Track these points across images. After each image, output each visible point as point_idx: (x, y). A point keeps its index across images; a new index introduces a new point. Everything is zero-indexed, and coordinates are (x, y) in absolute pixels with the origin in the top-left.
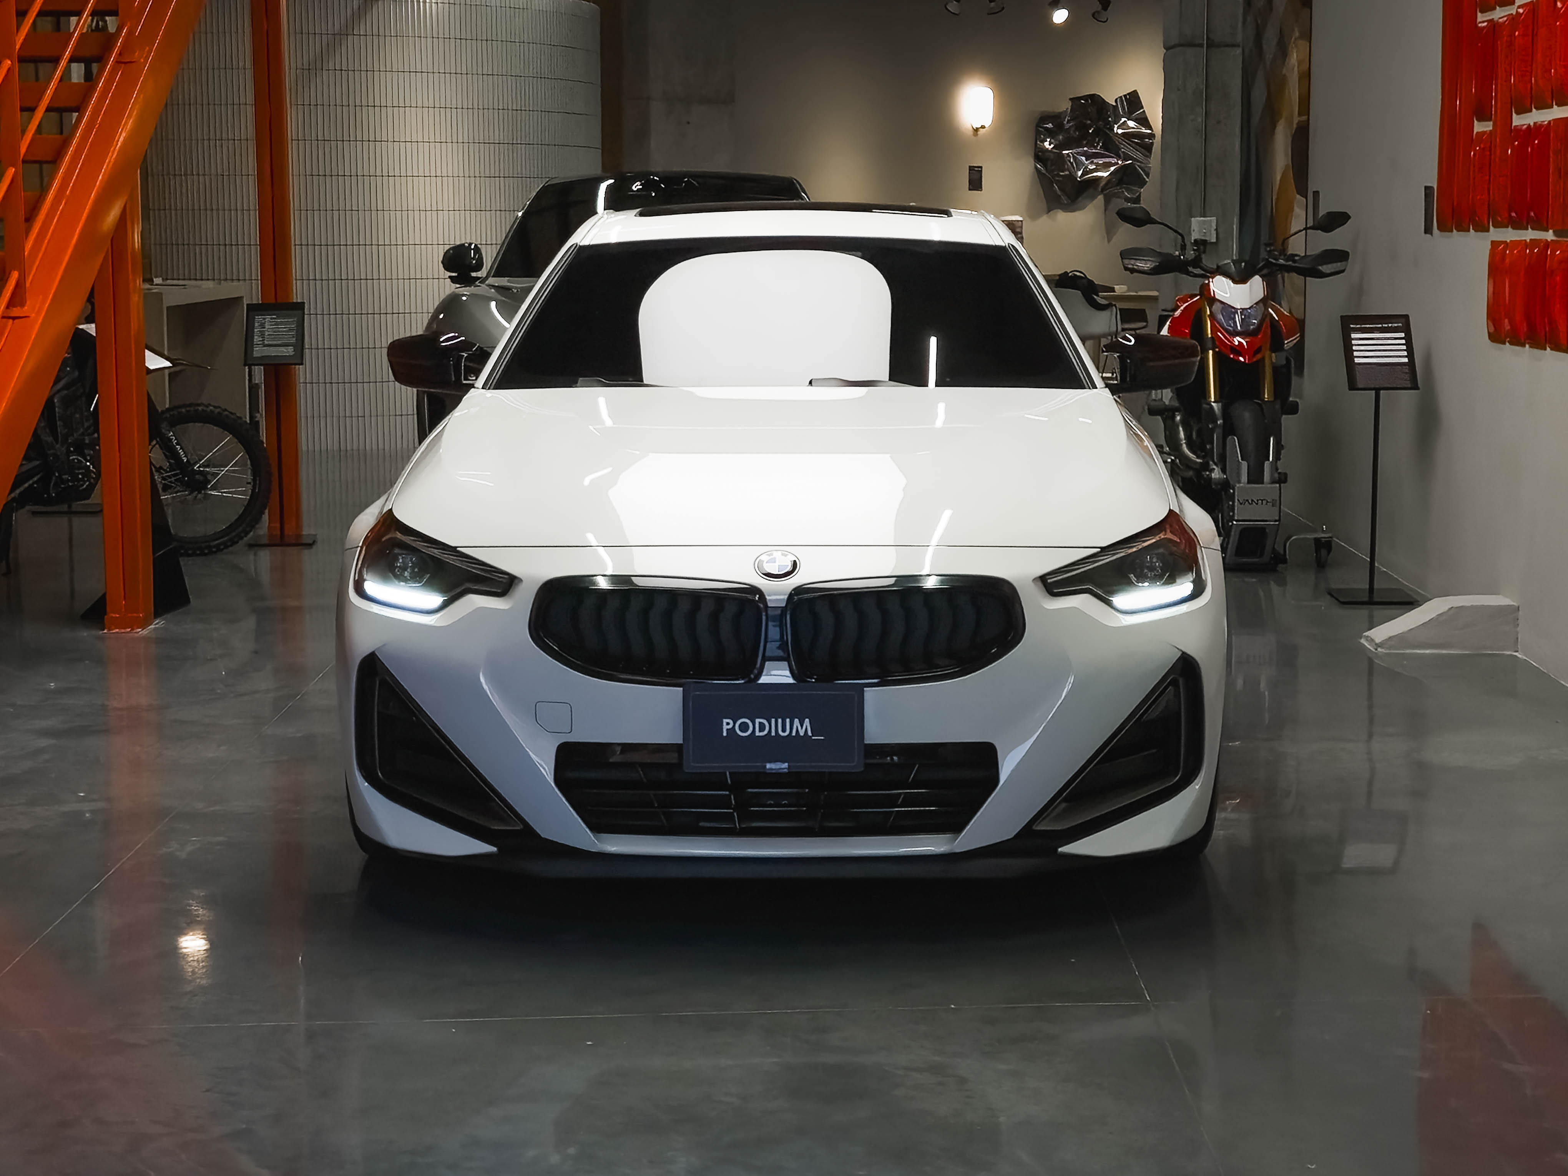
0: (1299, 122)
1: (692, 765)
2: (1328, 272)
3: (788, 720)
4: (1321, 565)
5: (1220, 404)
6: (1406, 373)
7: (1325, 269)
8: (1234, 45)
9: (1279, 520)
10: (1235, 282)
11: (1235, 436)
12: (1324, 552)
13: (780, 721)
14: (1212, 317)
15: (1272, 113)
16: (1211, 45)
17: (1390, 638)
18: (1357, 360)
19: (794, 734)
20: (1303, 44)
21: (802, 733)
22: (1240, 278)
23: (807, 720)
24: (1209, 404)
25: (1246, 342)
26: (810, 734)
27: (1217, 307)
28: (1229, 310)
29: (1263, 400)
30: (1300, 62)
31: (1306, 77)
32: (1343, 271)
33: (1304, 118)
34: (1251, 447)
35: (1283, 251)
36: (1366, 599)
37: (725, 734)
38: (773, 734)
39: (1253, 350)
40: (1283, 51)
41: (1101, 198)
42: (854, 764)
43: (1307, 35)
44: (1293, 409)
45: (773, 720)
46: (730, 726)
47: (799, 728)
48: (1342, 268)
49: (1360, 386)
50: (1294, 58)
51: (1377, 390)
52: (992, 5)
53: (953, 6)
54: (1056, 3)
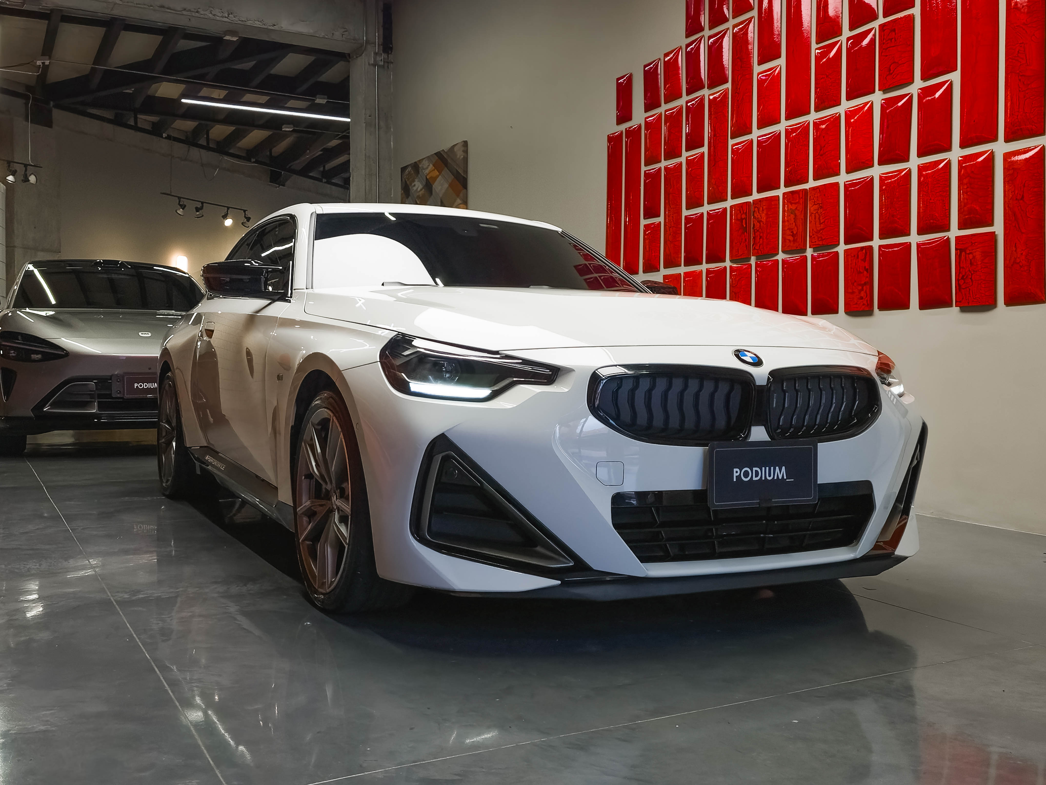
1: (715, 503)
3: (772, 468)
13: (767, 468)
19: (775, 478)
21: (780, 478)
23: (784, 468)
26: (785, 478)
37: (735, 480)
38: (763, 479)
42: (811, 499)
45: (763, 468)
46: (738, 474)
47: (779, 474)
52: (198, 213)
53: (180, 211)
54: (225, 217)
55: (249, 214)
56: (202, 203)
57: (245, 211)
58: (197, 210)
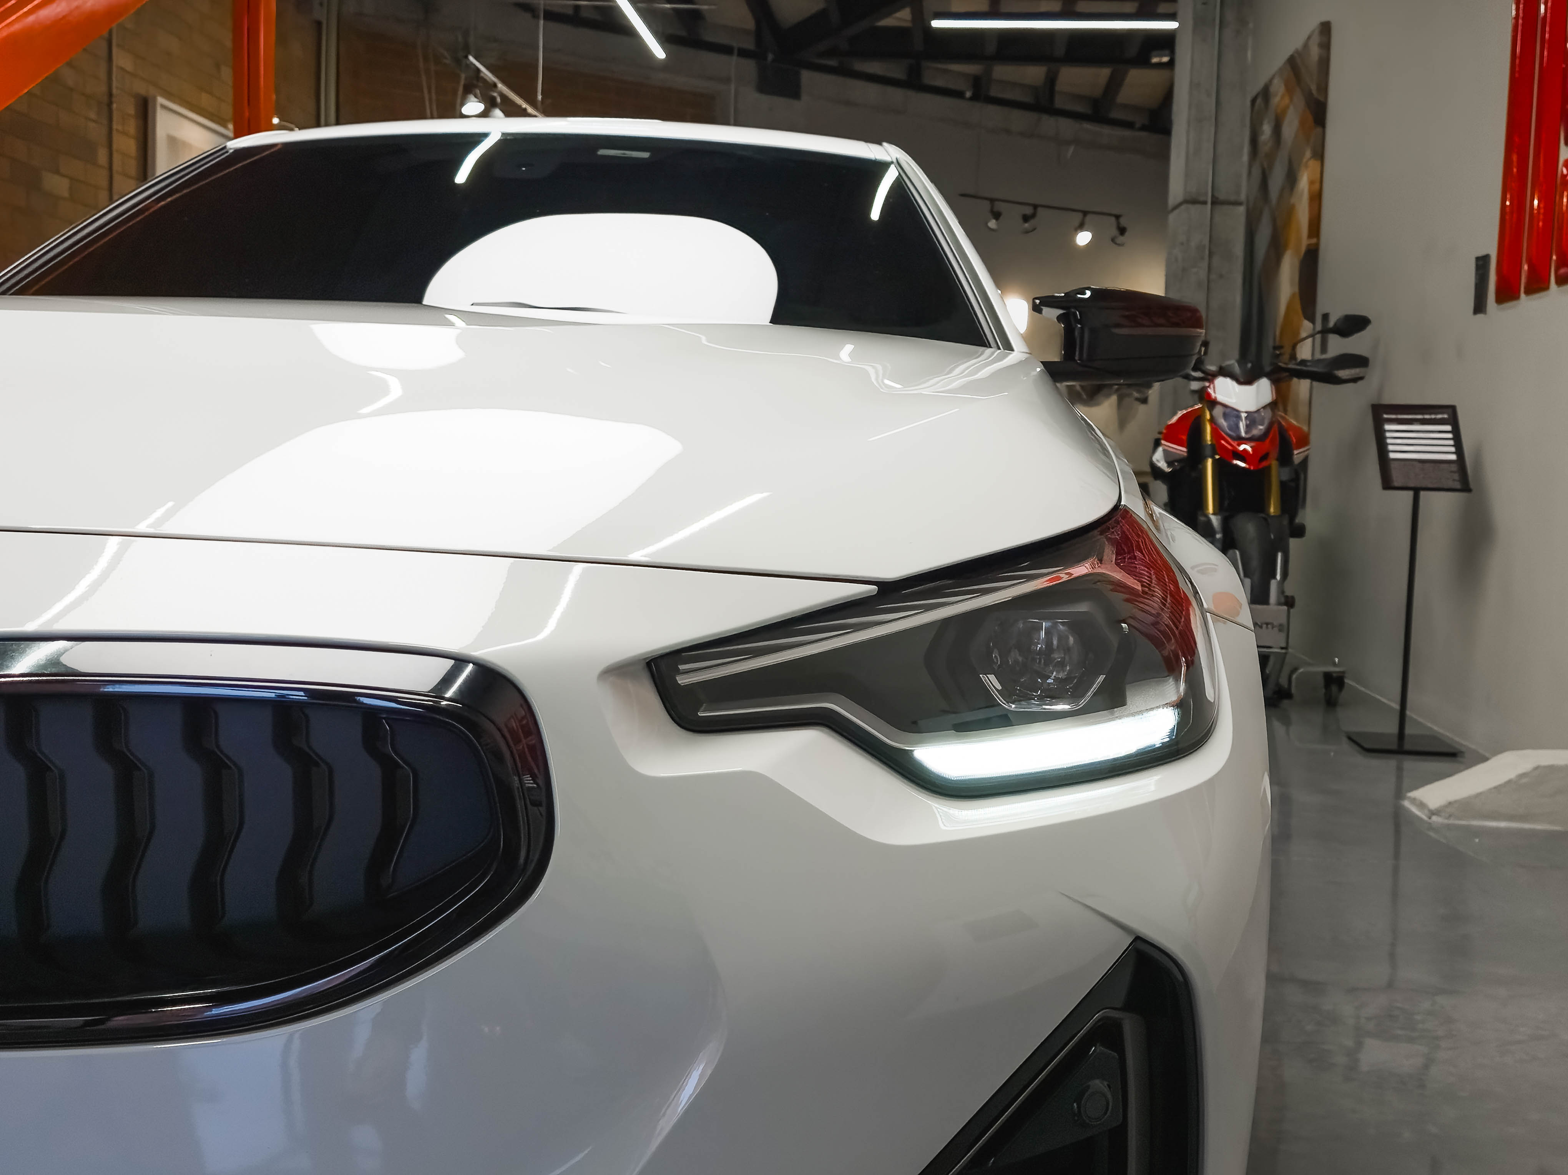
0: (1309, 245)
2: (1345, 377)
4: (1331, 703)
5: (1219, 517)
6: (1454, 472)
7: (1343, 374)
8: (1237, 203)
9: (1286, 648)
10: (1240, 383)
11: (1237, 549)
12: (1334, 689)
14: (1212, 421)
15: (1277, 247)
16: (1215, 202)
17: (1450, 803)
18: (1392, 456)
20: (1314, 165)
22: (1247, 380)
24: (1206, 516)
25: (1251, 447)
27: (1218, 411)
28: (1232, 413)
29: (1268, 514)
30: (1311, 183)
31: (1317, 198)
32: (1361, 378)
33: (1314, 241)
34: (1255, 563)
35: (1293, 357)
36: (1394, 746)
39: (1258, 457)
40: (1292, 179)
41: (1114, 398)
43: (1320, 155)
44: (1299, 531)
48: (1361, 375)
49: (1396, 484)
50: (1304, 183)
51: (1417, 491)
52: (1026, 225)
53: (992, 224)
54: (1081, 227)
55: (1123, 222)
56: (1035, 207)
57: (1117, 217)
58: (1026, 218)
